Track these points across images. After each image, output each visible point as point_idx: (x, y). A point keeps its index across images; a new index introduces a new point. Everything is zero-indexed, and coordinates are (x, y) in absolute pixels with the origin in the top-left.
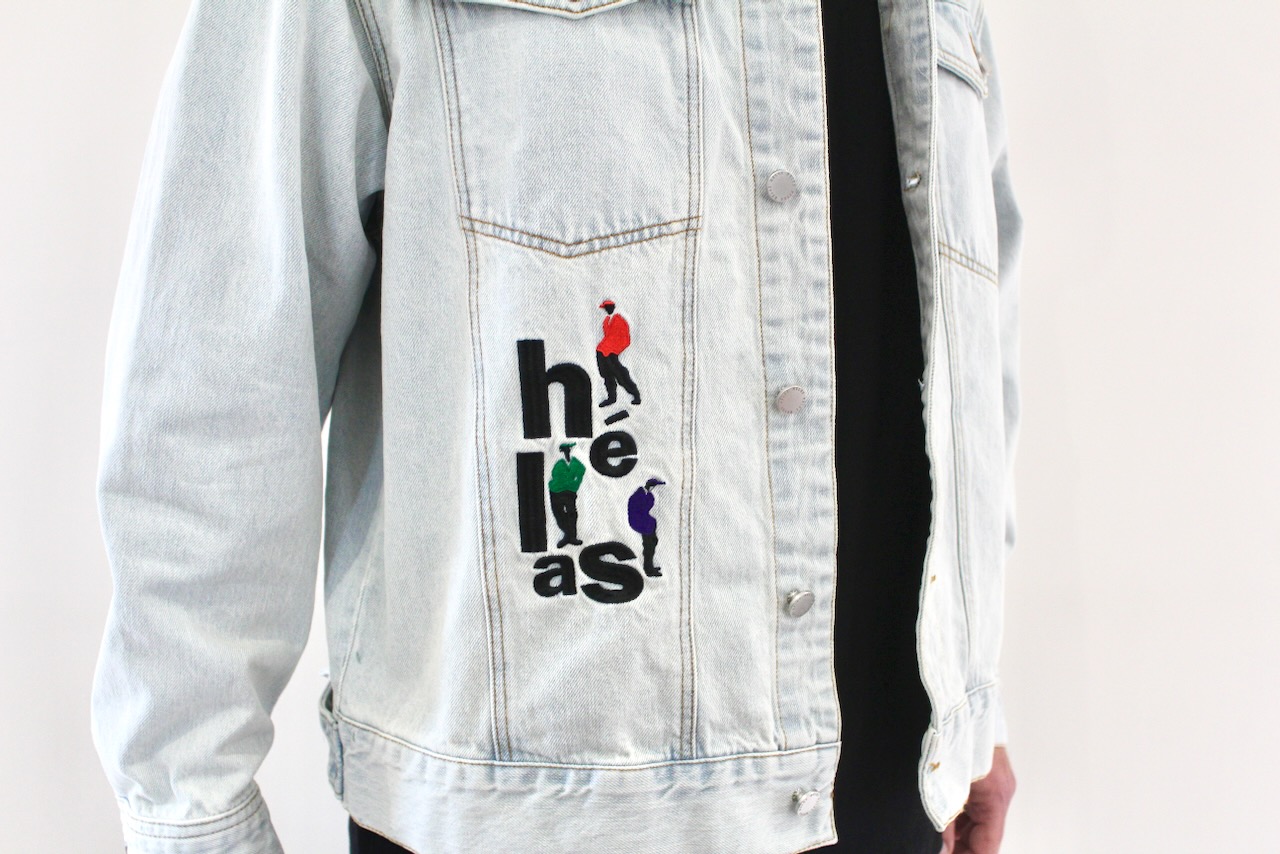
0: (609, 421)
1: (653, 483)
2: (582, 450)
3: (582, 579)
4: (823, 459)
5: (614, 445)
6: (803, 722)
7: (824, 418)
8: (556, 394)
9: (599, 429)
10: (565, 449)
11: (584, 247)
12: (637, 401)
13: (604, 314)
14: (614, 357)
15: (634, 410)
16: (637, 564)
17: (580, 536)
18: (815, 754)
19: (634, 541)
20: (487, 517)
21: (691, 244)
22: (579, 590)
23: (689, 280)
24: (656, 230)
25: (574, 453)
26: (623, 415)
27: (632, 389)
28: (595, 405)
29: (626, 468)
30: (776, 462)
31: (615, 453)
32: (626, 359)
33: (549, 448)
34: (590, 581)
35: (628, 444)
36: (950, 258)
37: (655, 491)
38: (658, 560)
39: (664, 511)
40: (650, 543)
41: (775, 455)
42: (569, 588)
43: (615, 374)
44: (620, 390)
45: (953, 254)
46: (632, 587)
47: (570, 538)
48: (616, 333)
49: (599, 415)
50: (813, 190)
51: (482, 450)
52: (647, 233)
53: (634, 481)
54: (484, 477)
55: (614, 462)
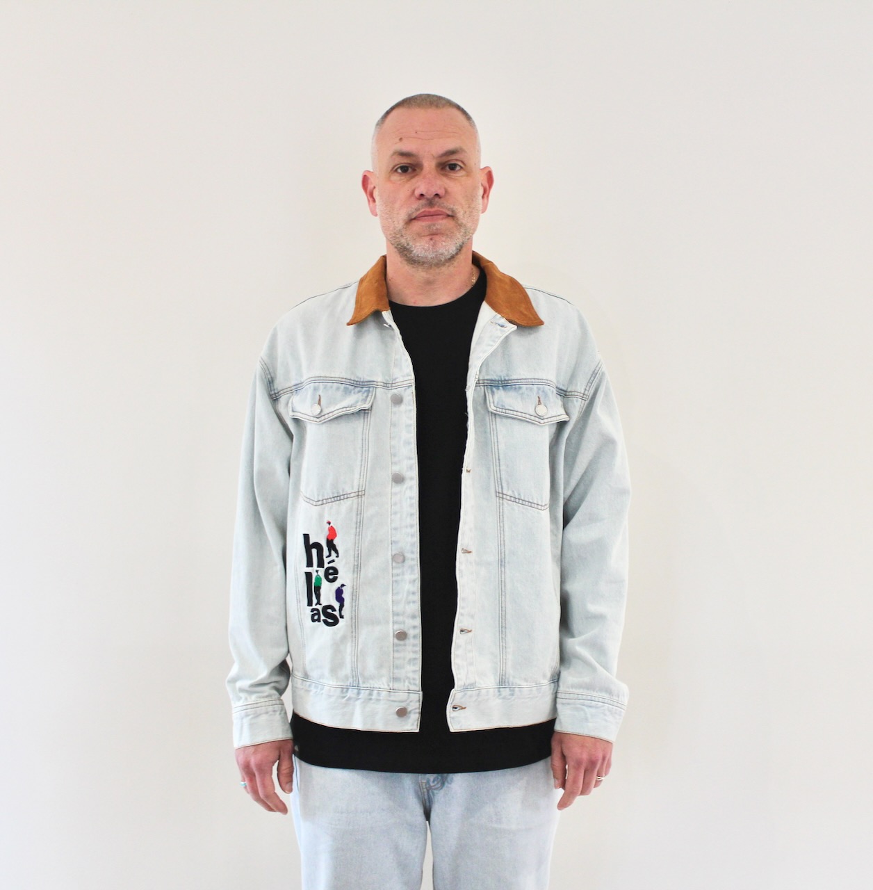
0: (329, 563)
1: (343, 585)
2: (322, 572)
3: (322, 618)
4: (414, 581)
5: (331, 571)
6: (402, 680)
7: (414, 565)
8: (314, 551)
9: (326, 565)
10: (317, 571)
11: (320, 503)
12: (337, 557)
13: (328, 526)
14: (332, 540)
15: (336, 559)
16: (337, 613)
17: (321, 602)
18: (407, 694)
19: (336, 605)
20: (298, 593)
21: (360, 500)
22: (322, 621)
23: (359, 513)
24: (346, 496)
25: (319, 573)
26: (333, 561)
27: (337, 552)
28: (324, 557)
29: (334, 580)
30: (396, 581)
31: (331, 574)
32: (335, 542)
33: (312, 570)
34: (325, 618)
35: (336, 571)
36: (503, 498)
37: (344, 588)
38: (343, 613)
39: (346, 595)
40: (342, 606)
41: (395, 579)
42: (319, 620)
43: (331, 546)
44: (333, 552)
45: (505, 496)
46: (336, 622)
47: (318, 603)
48: (332, 533)
49: (326, 560)
50: (412, 479)
51: (296, 570)
52: (342, 497)
53: (337, 584)
54: (297, 580)
55: (331, 577)
